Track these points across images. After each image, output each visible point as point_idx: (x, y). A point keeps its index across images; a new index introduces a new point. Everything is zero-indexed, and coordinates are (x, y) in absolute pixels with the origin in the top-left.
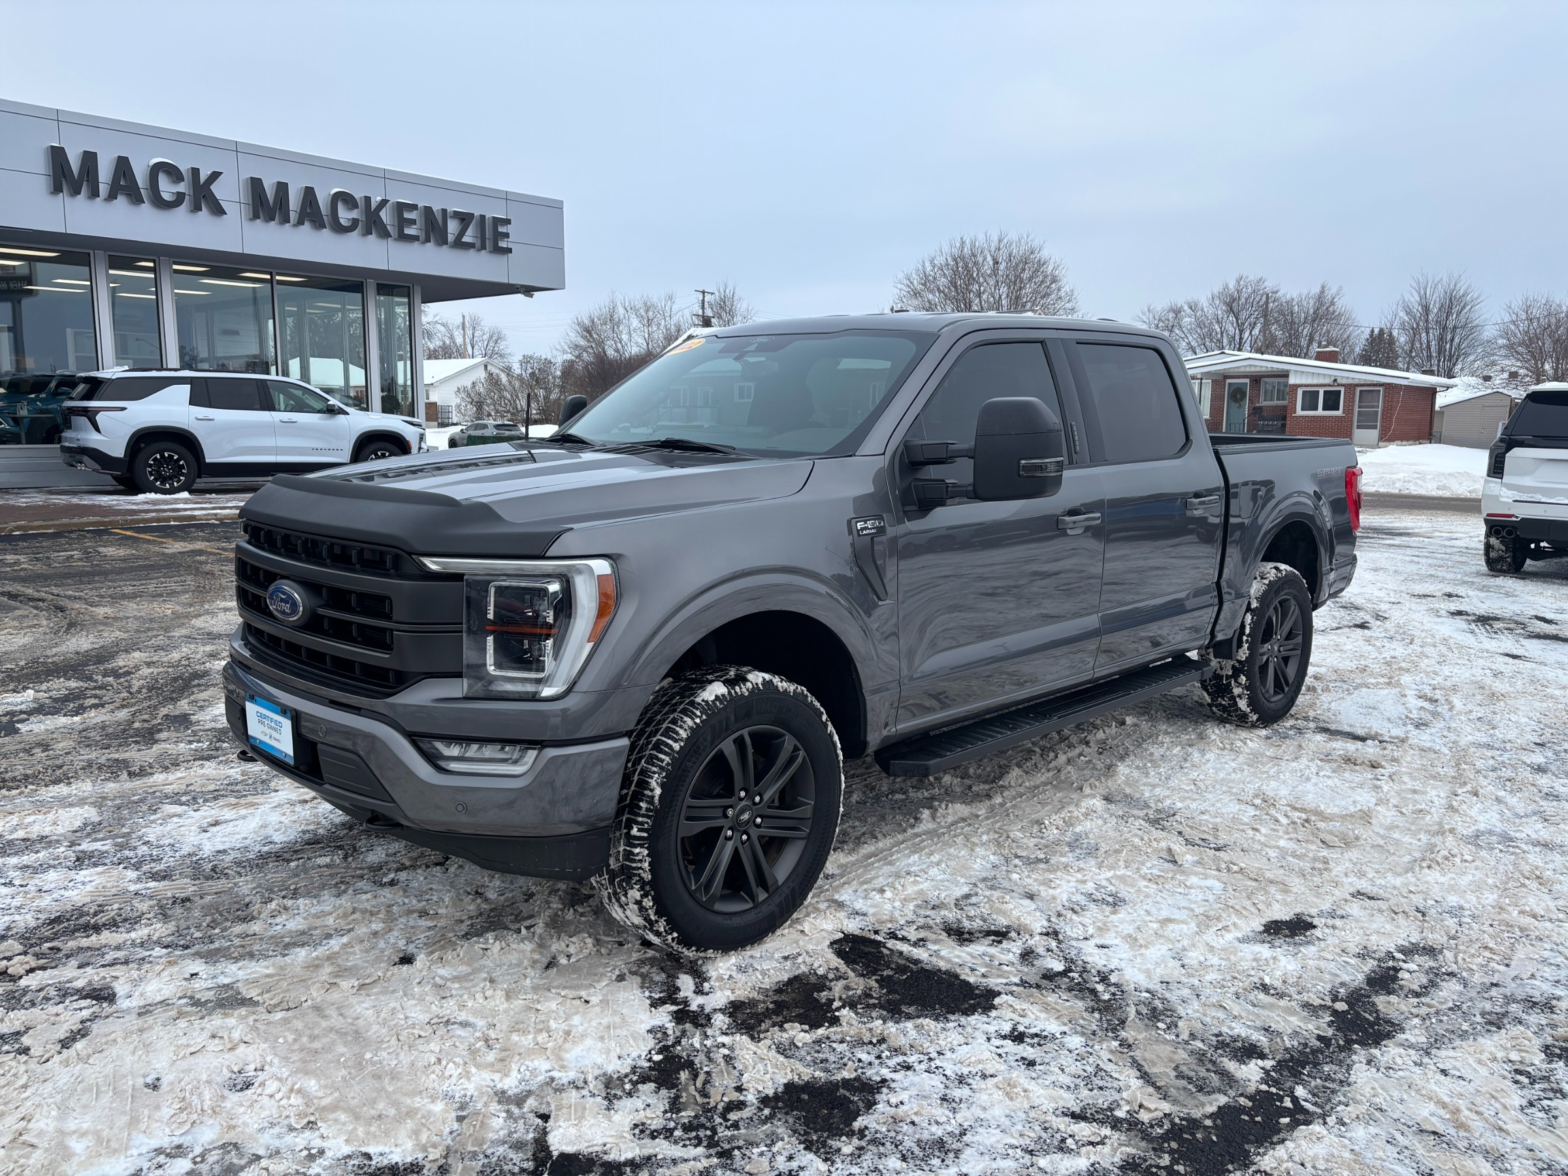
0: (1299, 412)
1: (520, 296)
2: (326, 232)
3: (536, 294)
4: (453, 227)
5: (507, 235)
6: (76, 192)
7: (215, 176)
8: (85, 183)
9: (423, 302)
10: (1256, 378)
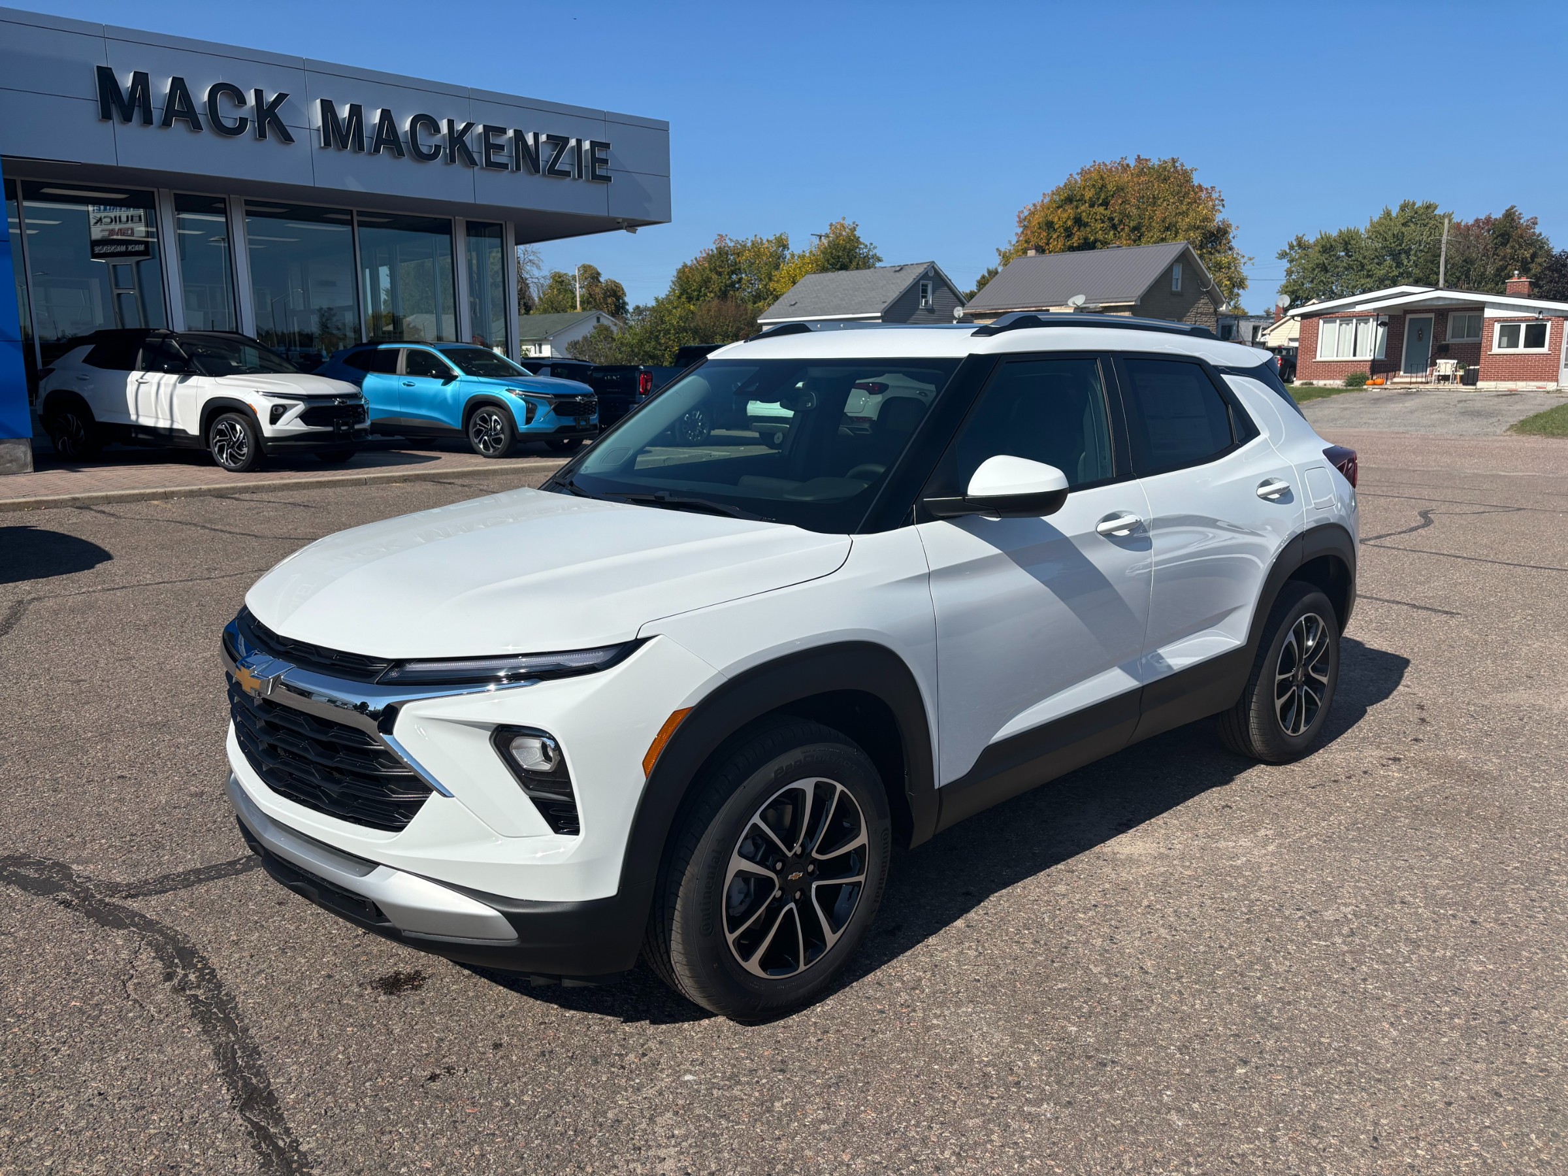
0: (1496, 350)
1: (623, 232)
2: (406, 160)
3: (639, 228)
4: (546, 154)
5: (605, 161)
6: (127, 119)
7: (281, 97)
8: (136, 109)
9: (517, 244)
10: (1442, 312)
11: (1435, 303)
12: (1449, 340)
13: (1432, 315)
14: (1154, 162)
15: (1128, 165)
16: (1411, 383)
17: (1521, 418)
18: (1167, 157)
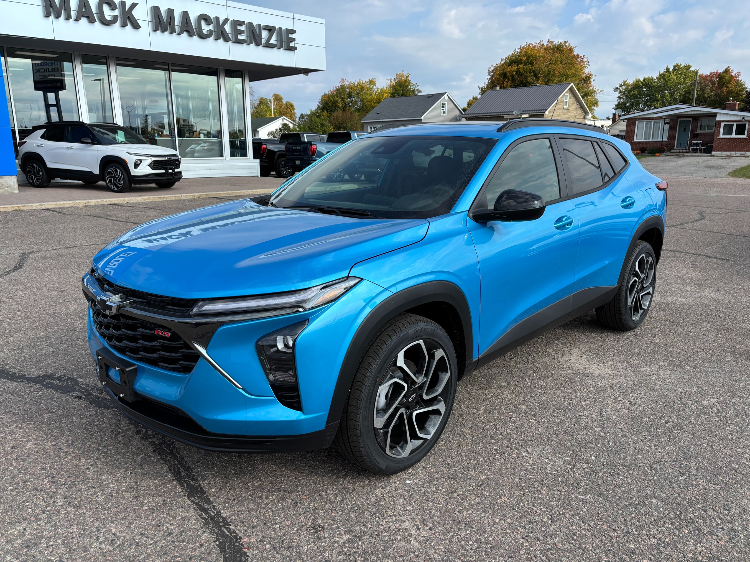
0: (721, 136)
4: (265, 34)
5: (294, 40)
6: (58, 16)
7: (134, 5)
8: (63, 10)
9: (250, 81)
10: (696, 118)
11: (692, 113)
12: (699, 131)
13: (691, 119)
14: (556, 42)
15: (543, 44)
16: (680, 152)
17: (734, 169)
18: (562, 41)
